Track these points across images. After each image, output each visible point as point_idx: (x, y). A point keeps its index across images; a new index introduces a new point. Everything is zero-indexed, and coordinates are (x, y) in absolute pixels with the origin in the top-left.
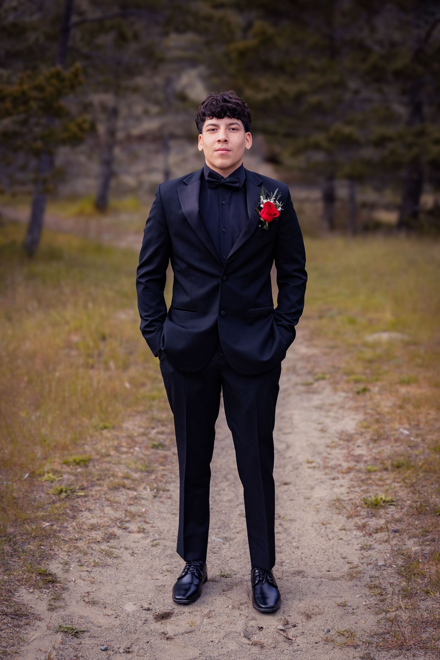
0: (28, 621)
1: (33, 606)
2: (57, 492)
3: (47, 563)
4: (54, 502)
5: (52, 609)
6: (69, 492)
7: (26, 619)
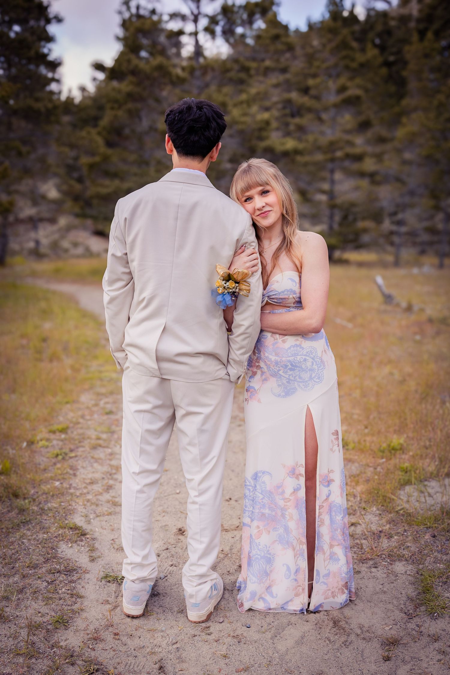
0: (78, 575)
1: (77, 560)
2: (54, 456)
3: (71, 517)
4: (55, 464)
5: (93, 560)
6: (63, 454)
7: (76, 573)
